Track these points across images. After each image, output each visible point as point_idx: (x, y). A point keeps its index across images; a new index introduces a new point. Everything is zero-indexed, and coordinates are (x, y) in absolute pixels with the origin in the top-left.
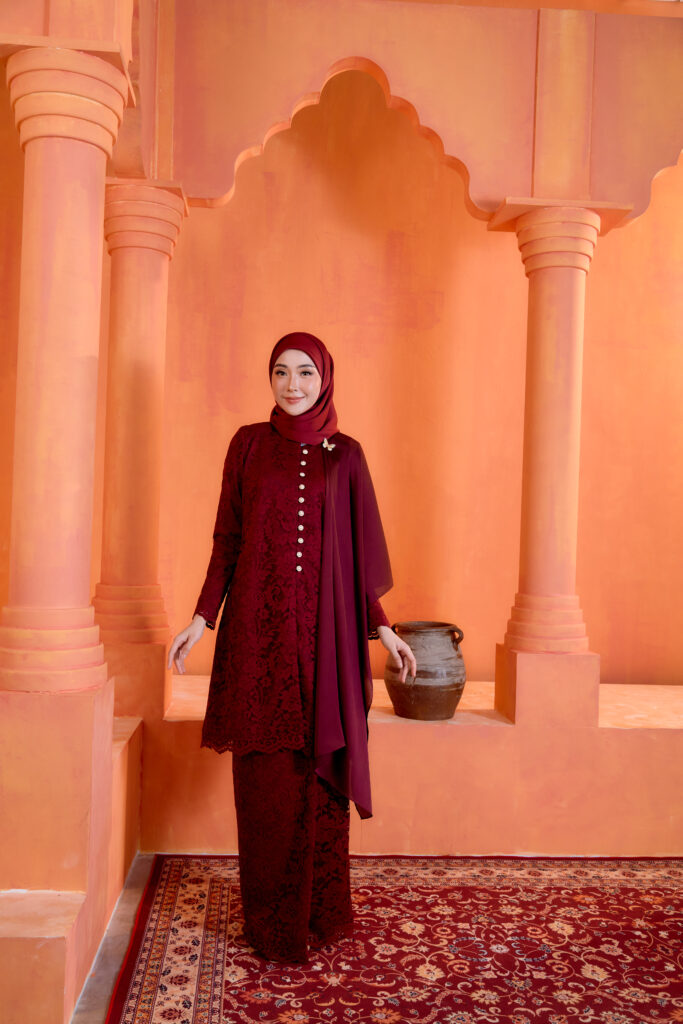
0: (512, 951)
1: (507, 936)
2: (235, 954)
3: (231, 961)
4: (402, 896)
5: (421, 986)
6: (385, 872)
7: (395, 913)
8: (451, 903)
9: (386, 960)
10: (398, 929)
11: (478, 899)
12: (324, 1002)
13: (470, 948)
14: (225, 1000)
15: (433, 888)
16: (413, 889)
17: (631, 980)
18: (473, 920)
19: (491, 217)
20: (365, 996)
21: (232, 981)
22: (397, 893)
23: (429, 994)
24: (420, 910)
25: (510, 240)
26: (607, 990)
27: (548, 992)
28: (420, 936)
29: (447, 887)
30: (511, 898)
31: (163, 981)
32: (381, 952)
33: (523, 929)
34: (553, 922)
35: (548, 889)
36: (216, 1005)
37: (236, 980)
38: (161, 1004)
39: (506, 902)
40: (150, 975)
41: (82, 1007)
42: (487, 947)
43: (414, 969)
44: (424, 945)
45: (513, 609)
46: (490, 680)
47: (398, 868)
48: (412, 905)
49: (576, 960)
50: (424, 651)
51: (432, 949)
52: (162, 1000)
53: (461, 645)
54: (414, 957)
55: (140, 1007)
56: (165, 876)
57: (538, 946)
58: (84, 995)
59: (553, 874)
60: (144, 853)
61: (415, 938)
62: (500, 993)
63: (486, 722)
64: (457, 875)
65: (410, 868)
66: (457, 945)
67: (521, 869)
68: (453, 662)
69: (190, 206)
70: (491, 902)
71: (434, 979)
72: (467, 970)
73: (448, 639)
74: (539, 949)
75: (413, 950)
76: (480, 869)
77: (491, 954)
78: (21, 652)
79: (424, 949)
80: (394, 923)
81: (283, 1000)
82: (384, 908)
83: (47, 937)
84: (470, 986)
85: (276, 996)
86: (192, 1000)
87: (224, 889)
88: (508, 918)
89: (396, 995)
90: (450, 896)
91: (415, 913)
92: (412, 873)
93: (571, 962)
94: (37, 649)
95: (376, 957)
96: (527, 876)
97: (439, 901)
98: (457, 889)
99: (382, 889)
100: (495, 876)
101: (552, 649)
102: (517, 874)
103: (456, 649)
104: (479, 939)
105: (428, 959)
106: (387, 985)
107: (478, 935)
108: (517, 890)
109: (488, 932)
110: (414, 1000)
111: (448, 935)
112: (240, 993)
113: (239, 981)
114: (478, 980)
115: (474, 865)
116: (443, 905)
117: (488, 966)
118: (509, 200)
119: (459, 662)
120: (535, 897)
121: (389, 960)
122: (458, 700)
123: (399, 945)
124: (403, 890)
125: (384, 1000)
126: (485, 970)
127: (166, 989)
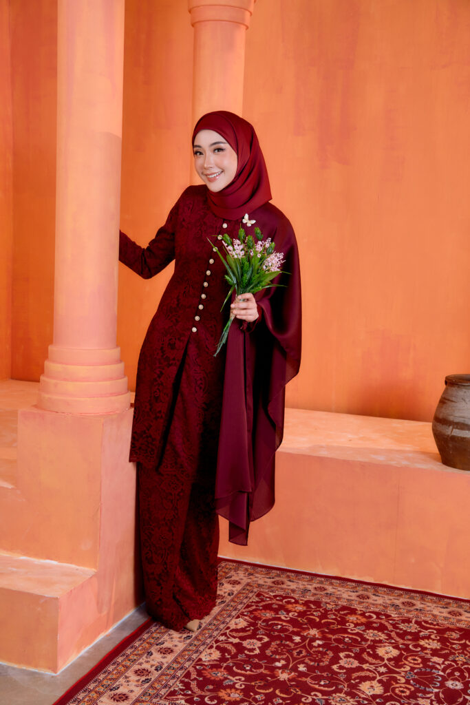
0: (465, 689)
2: (222, 641)
3: (215, 645)
5: (354, 696)
6: (403, 603)
7: (383, 637)
8: (443, 641)
9: (341, 671)
10: (374, 650)
12: (263, 689)
13: (426, 679)
14: (189, 671)
15: (438, 625)
16: (417, 622)
18: (451, 658)
20: (299, 693)
21: (204, 659)
22: (400, 622)
24: (409, 640)
28: (389, 660)
29: (451, 626)
31: (153, 649)
32: (342, 664)
36: (179, 673)
37: (208, 659)
38: (141, 664)
40: (148, 643)
42: (444, 681)
43: (359, 682)
44: (386, 667)
47: (418, 603)
48: (403, 635)
51: (390, 672)
52: (143, 661)
54: (368, 674)
55: (124, 663)
58: (92, 647)
61: (382, 659)
65: (430, 604)
66: (416, 673)
71: (371, 694)
72: (408, 693)
75: (372, 668)
77: (442, 686)
78: (53, 381)
79: (383, 670)
80: (376, 644)
81: (231, 680)
82: (376, 632)
83: (46, 595)
85: (229, 677)
86: (165, 666)
87: (252, 592)
89: (326, 697)
90: (447, 634)
91: (401, 641)
92: (429, 609)
94: (65, 380)
97: (433, 636)
98: (460, 629)
99: (388, 616)
104: (441, 673)
105: (378, 678)
106: (326, 689)
107: (444, 670)
109: (455, 670)
111: (415, 664)
112: (204, 669)
113: (209, 661)
116: (434, 640)
117: (428, 696)
121: (344, 671)
123: (362, 661)
124: (408, 621)
125: (314, 700)
126: (423, 698)
127: (152, 654)
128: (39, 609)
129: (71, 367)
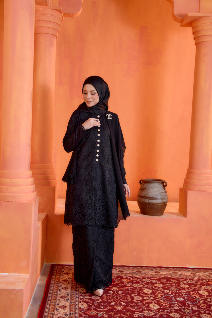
0: (185, 300)
1: (183, 295)
2: (83, 298)
3: (81, 301)
4: (144, 280)
5: (151, 311)
6: (137, 271)
7: (141, 286)
8: (162, 283)
9: (138, 302)
10: (142, 291)
11: (172, 282)
12: (116, 315)
13: (169, 299)
14: (80, 314)
15: (155, 278)
16: (148, 278)
18: (170, 289)
19: (182, 21)
20: (131, 314)
21: (82, 307)
22: (142, 279)
23: (154, 314)
24: (151, 285)
25: (189, 30)
27: (198, 314)
28: (150, 294)
29: (160, 277)
30: (184, 282)
31: (57, 307)
32: (136, 299)
33: (189, 293)
34: (200, 290)
35: (199, 279)
36: (77, 315)
38: (57, 315)
39: (182, 283)
40: (52, 305)
41: (28, 315)
42: (175, 298)
43: (148, 305)
44: (152, 297)
45: (186, 174)
46: (177, 202)
47: (142, 270)
48: (147, 283)
49: (209, 304)
50: (152, 190)
51: (155, 299)
52: (57, 313)
53: (166, 188)
54: (148, 301)
55: (49, 316)
56: (55, 272)
57: (195, 298)
58: (29, 311)
59: (201, 274)
60: (47, 264)
61: (148, 294)
62: (180, 314)
63: (175, 217)
64: (164, 273)
65: (146, 270)
66: (164, 297)
67: (188, 272)
68: (163, 194)
69: (64, 16)
70: (177, 283)
71: (156, 309)
72: (168, 306)
73: (162, 185)
74: (195, 299)
75: (148, 299)
76: (173, 271)
77: (177, 301)
78: (6, 187)
79: (152, 298)
80: (141, 289)
81: (101, 314)
82: (137, 284)
83: (17, 289)
84: (169, 311)
85: (98, 313)
86: (68, 313)
88: (184, 289)
89: (142, 313)
90: (161, 280)
91: (149, 286)
92: (147, 272)
93: (207, 304)
94: (11, 186)
95: (134, 301)
96: (190, 274)
97: (157, 282)
98: (164, 278)
99: (136, 277)
100: (178, 274)
101: (201, 190)
102: (187, 274)
103: (164, 189)
104: (172, 296)
105: (153, 302)
106: (139, 310)
107: (172, 294)
108: (187, 279)
109: (176, 293)
110: (149, 315)
111: (161, 294)
112: (85, 312)
113: (85, 308)
114: (172, 309)
115: (170, 270)
116: (159, 284)
117: (176, 305)
118: (190, 14)
119: (165, 194)
120: (194, 282)
121: (139, 302)
122: (165, 208)
123: (143, 297)
124: (144, 278)
125: (138, 315)
126: (175, 306)
127: (58, 310)
128: (13, 296)
129: (14, 180)
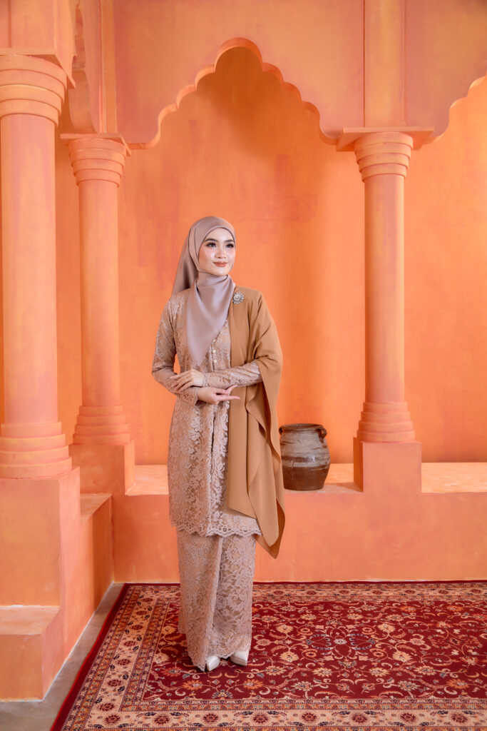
0: (349, 643)
1: (347, 633)
2: (163, 646)
3: (160, 650)
4: (283, 608)
5: (281, 665)
6: (275, 593)
7: (275, 619)
8: (315, 613)
10: (275, 629)
11: (334, 610)
13: (320, 642)
14: (151, 674)
15: (305, 603)
16: (291, 604)
17: (426, 661)
18: (327, 624)
19: (337, 142)
20: (242, 672)
21: (157, 663)
22: (280, 606)
23: (285, 670)
24: (294, 617)
25: (351, 157)
26: (407, 668)
27: (367, 669)
28: (289, 634)
29: (314, 602)
30: (356, 609)
31: (113, 663)
32: (260, 644)
33: (360, 629)
34: (382, 624)
35: (384, 603)
36: (144, 677)
37: (160, 662)
38: (109, 677)
39: (352, 611)
40: (106, 659)
41: (59, 679)
42: (332, 640)
43: (279, 655)
44: (290, 639)
45: (362, 413)
46: (350, 463)
47: (284, 590)
48: (288, 614)
49: (391, 648)
50: (299, 444)
51: (295, 642)
52: (110, 674)
53: (326, 439)
54: (281, 647)
55: (95, 679)
56: (128, 597)
57: (368, 639)
59: (390, 593)
60: (117, 582)
61: (284, 635)
62: (333, 670)
63: (344, 491)
64: (324, 594)
65: (292, 590)
66: (312, 639)
67: (369, 590)
68: (319, 451)
70: (342, 612)
71: (291, 661)
72: (315, 655)
73: (316, 435)
74: (367, 641)
75: (281, 642)
76: (340, 590)
77: (333, 644)
78: (12, 453)
79: (289, 642)
80: (273, 625)
81: (188, 674)
82: (268, 616)
83: (30, 634)
84: (314, 665)
85: (184, 672)
86: (130, 674)
87: (165, 604)
88: (352, 622)
89: (263, 671)
90: (315, 608)
91: (289, 619)
92: (293, 593)
93: (388, 650)
94: (22, 450)
96: (372, 594)
97: (307, 611)
98: (322, 603)
99: (270, 604)
100: (349, 594)
101: (386, 440)
102: (365, 593)
103: (322, 442)
104: (328, 636)
105: (290, 649)
106: (259, 665)
107: (328, 633)
108: (363, 604)
109: (335, 631)
110: (274, 674)
111: (307, 633)
112: (162, 670)
113: (162, 663)
114: (320, 662)
115: (337, 587)
116: (309, 614)
117: (329, 653)
118: (345, 130)
119: (324, 450)
120: (374, 608)
121: (264, 649)
122: (325, 477)
123: (272, 639)
124: (285, 604)
125: (255, 675)
126: (327, 656)
127: (114, 667)
128: (23, 647)
129: (26, 440)
